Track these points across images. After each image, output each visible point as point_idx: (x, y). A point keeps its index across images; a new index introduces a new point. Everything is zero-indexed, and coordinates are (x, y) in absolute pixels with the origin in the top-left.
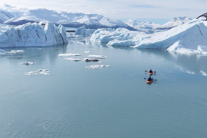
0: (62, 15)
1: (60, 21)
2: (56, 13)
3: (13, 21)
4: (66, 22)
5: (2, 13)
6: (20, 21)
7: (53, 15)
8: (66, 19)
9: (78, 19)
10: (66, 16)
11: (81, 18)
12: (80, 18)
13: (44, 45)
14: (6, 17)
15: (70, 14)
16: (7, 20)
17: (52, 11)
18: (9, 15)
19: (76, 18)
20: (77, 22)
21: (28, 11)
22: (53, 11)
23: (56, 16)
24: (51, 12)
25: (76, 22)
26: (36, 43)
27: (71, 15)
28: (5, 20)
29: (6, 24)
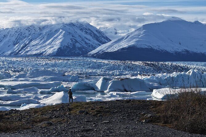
28: (91, 48)
29: (93, 56)
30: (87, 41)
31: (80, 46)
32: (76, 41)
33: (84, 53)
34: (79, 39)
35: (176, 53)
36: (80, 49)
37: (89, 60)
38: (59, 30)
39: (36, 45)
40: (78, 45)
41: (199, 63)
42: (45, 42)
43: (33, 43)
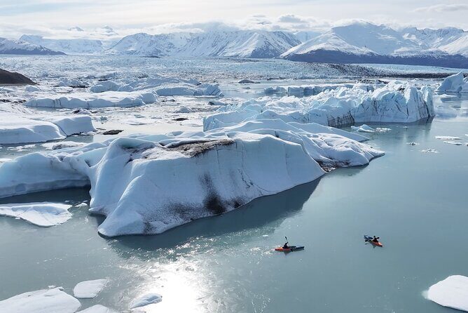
0: (406, 36)
1: (398, 50)
2: (391, 32)
3: (299, 53)
4: (411, 52)
5: (279, 36)
6: (312, 51)
7: (382, 37)
8: (415, 43)
9: (443, 43)
10: (413, 38)
11: (453, 41)
12: (449, 42)
13: (406, 121)
14: (285, 44)
15: (423, 32)
16: (286, 50)
17: (382, 26)
18: (291, 40)
19: (438, 40)
20: (441, 52)
21: (330, 29)
22: (385, 27)
23: (389, 37)
24: (380, 29)
25: (437, 51)
26: (395, 117)
27: (426, 34)
28: (282, 50)
29: (284, 58)
30: (279, 44)
31: (272, 48)
32: (270, 44)
33: (276, 54)
34: (272, 42)
35: (362, 55)
36: (273, 51)
37: (281, 61)
38: (254, 33)
39: (233, 47)
40: (271, 47)
41: (384, 65)
42: (240, 44)
43: (230, 45)
